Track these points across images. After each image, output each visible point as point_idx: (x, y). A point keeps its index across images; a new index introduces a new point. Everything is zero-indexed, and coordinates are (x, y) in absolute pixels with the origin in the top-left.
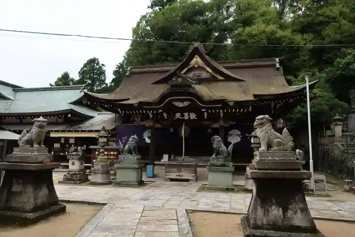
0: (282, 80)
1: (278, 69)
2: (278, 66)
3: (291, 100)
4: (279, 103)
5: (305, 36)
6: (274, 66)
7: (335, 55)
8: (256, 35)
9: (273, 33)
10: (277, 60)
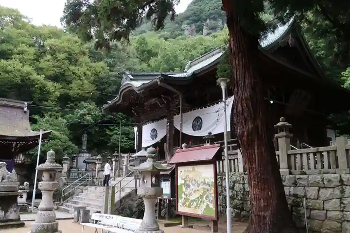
0: (26, 123)
1: (25, 112)
2: (25, 109)
3: (30, 143)
4: (20, 143)
5: (55, 84)
6: (23, 108)
7: (76, 105)
8: (11, 72)
9: (28, 73)
10: (26, 103)
